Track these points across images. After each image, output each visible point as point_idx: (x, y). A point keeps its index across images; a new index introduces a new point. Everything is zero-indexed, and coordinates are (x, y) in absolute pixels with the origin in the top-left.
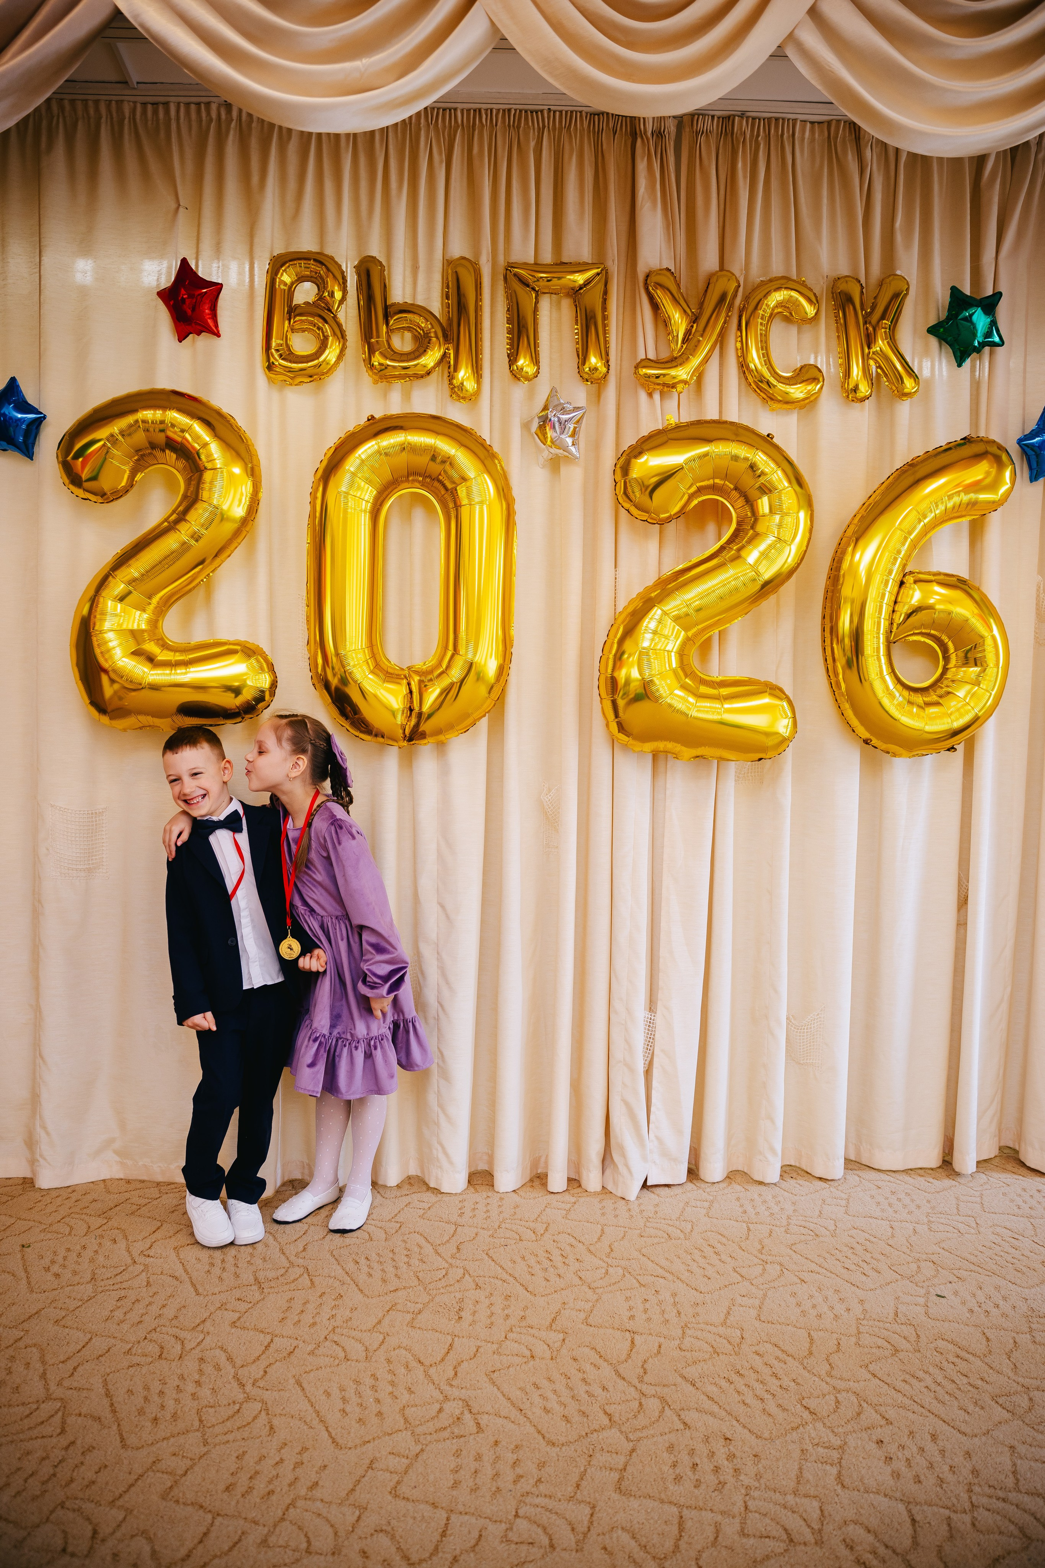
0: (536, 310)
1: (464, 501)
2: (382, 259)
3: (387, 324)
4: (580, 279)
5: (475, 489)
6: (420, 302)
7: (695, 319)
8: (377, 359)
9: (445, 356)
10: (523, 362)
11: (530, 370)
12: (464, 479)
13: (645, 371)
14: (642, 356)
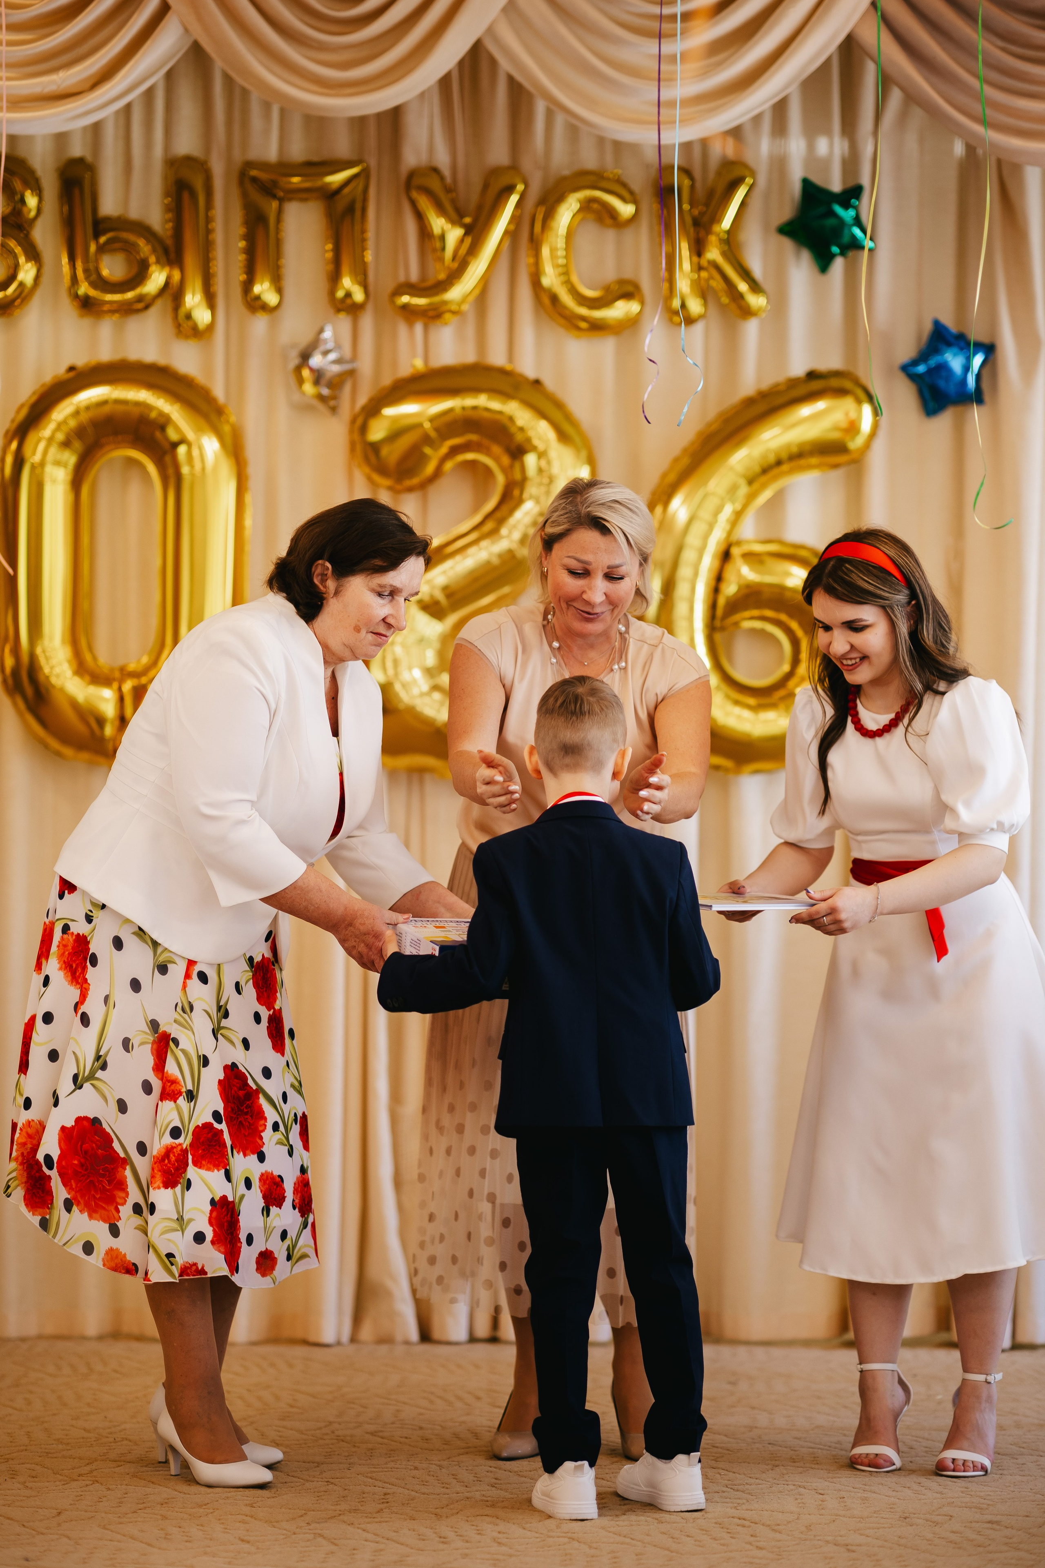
0: (279, 220)
1: (185, 470)
2: (89, 158)
3: (97, 242)
4: (337, 178)
5: (195, 452)
6: (134, 214)
7: (469, 230)
8: (84, 288)
9: (167, 284)
10: (263, 289)
11: (271, 298)
12: (183, 441)
13: (405, 299)
14: (402, 278)
